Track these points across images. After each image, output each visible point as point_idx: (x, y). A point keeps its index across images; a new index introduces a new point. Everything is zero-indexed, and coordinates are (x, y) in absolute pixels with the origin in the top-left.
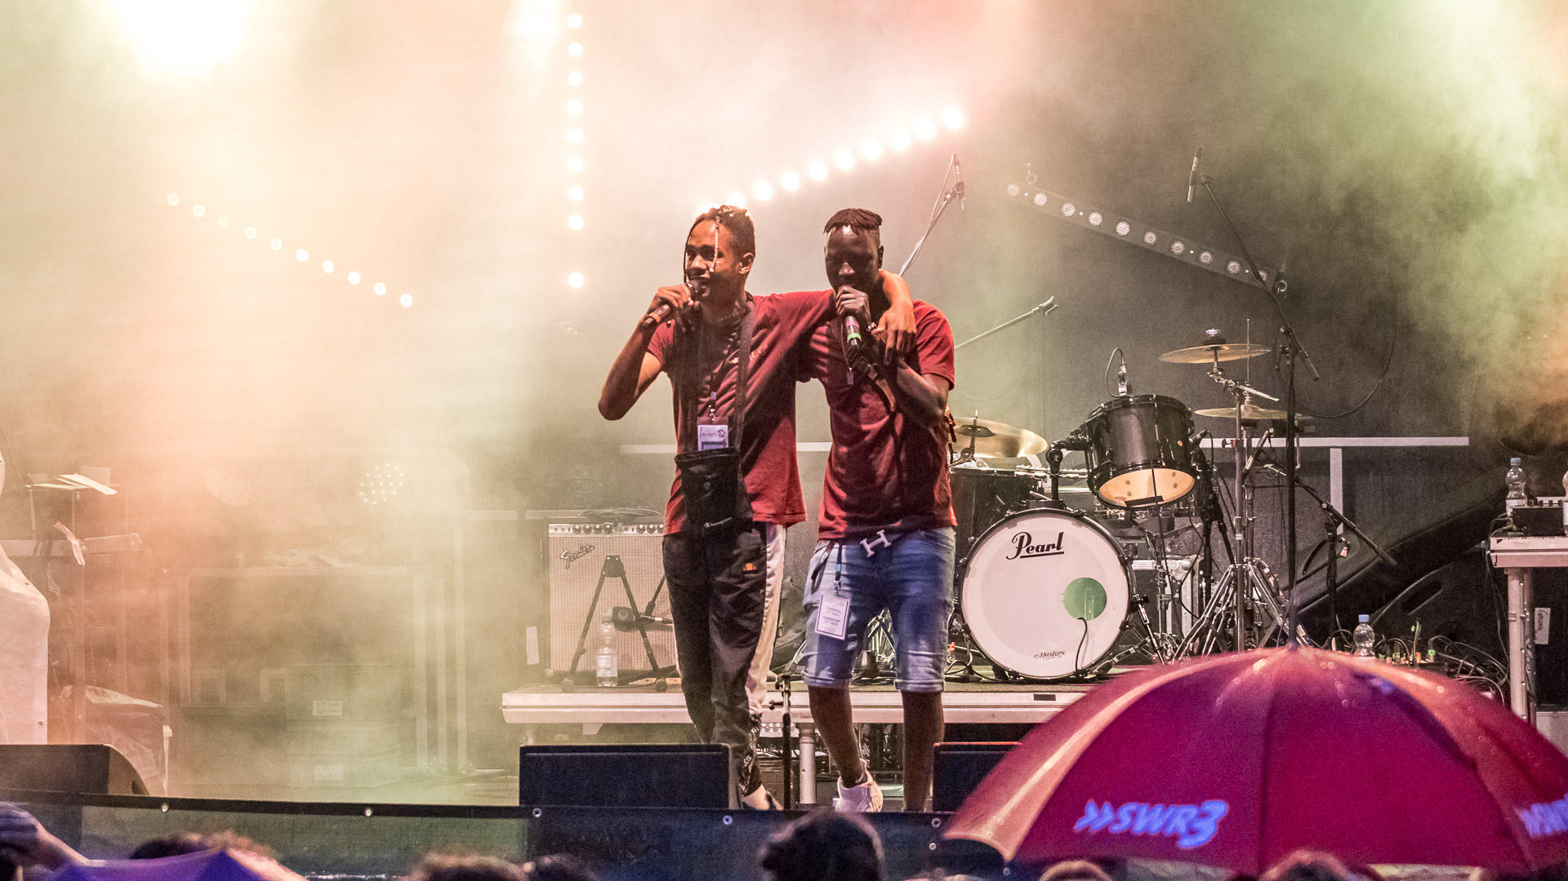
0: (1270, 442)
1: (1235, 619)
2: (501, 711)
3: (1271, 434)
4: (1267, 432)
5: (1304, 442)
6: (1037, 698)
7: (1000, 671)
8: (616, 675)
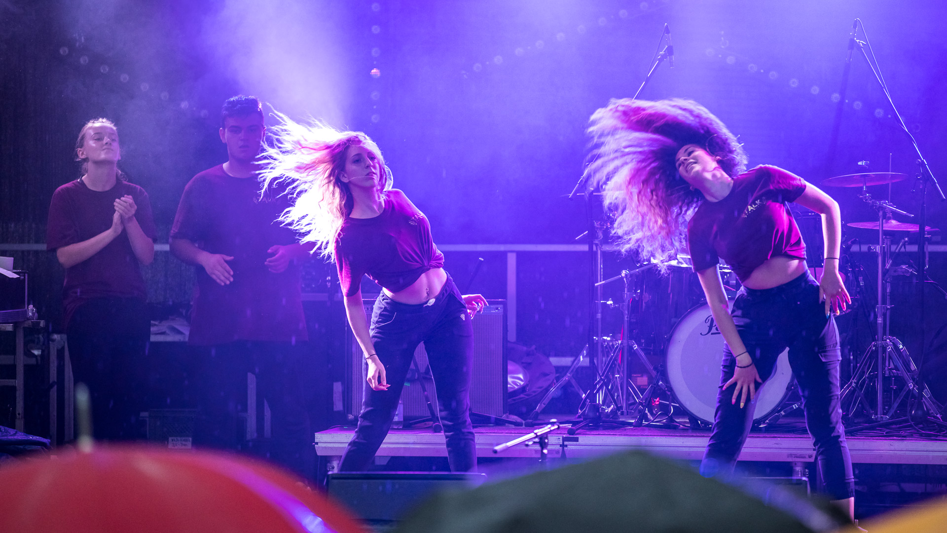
0: (905, 248)
1: (876, 384)
2: (314, 445)
3: (906, 242)
4: (903, 241)
5: (931, 248)
7: (693, 419)
8: (402, 420)
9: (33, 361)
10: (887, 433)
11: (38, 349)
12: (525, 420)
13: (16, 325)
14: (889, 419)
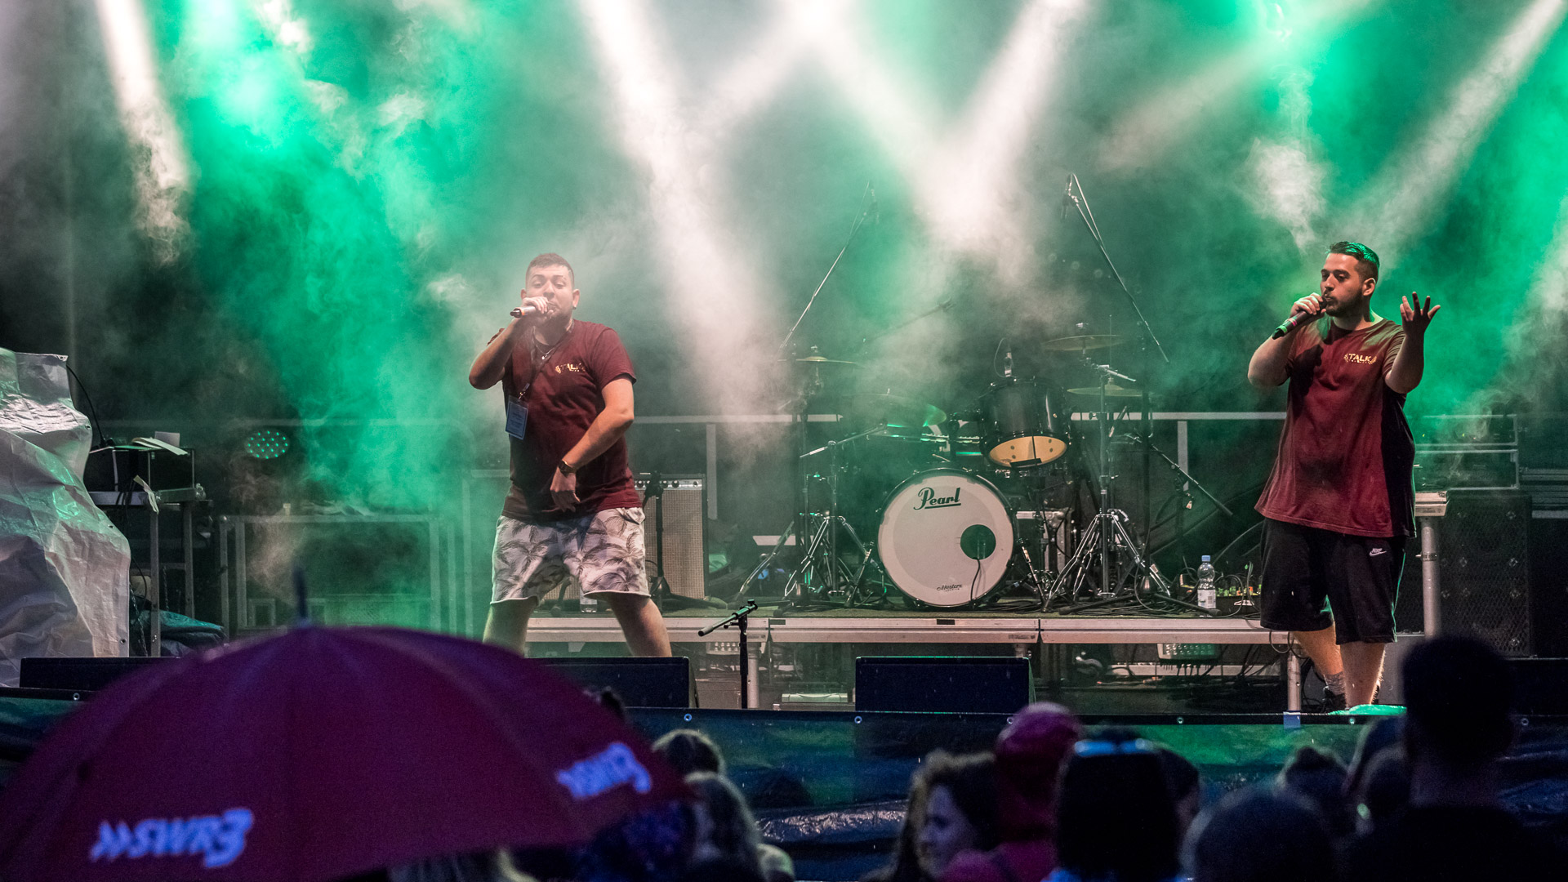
0: (1128, 415)
1: (1101, 559)
3: (1129, 409)
4: (1126, 408)
5: (1157, 416)
6: (938, 624)
7: (907, 598)
9: (202, 545)
10: (1113, 611)
11: (207, 532)
12: (727, 603)
13: (183, 504)
14: (1114, 596)
